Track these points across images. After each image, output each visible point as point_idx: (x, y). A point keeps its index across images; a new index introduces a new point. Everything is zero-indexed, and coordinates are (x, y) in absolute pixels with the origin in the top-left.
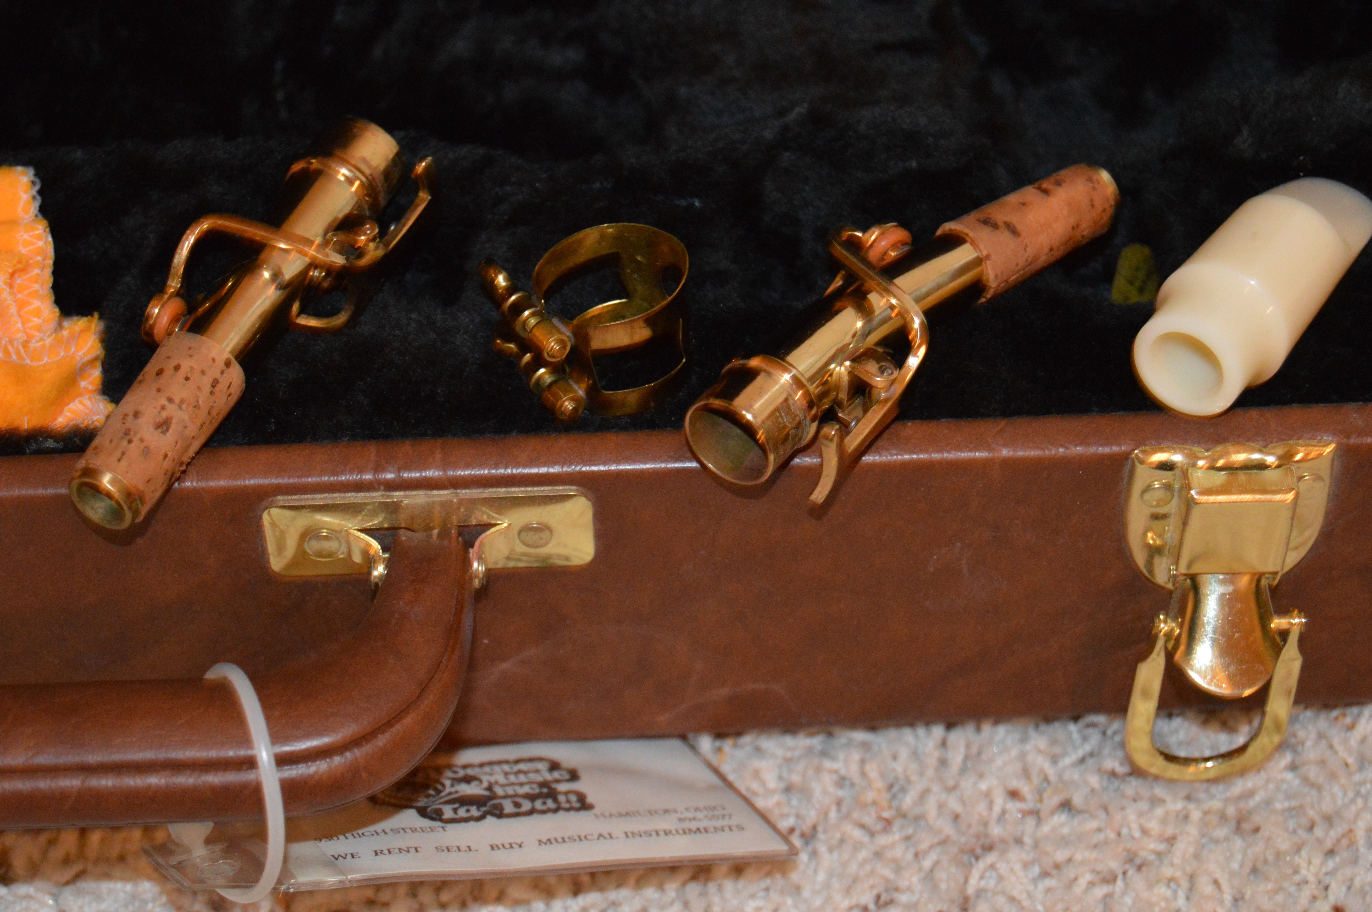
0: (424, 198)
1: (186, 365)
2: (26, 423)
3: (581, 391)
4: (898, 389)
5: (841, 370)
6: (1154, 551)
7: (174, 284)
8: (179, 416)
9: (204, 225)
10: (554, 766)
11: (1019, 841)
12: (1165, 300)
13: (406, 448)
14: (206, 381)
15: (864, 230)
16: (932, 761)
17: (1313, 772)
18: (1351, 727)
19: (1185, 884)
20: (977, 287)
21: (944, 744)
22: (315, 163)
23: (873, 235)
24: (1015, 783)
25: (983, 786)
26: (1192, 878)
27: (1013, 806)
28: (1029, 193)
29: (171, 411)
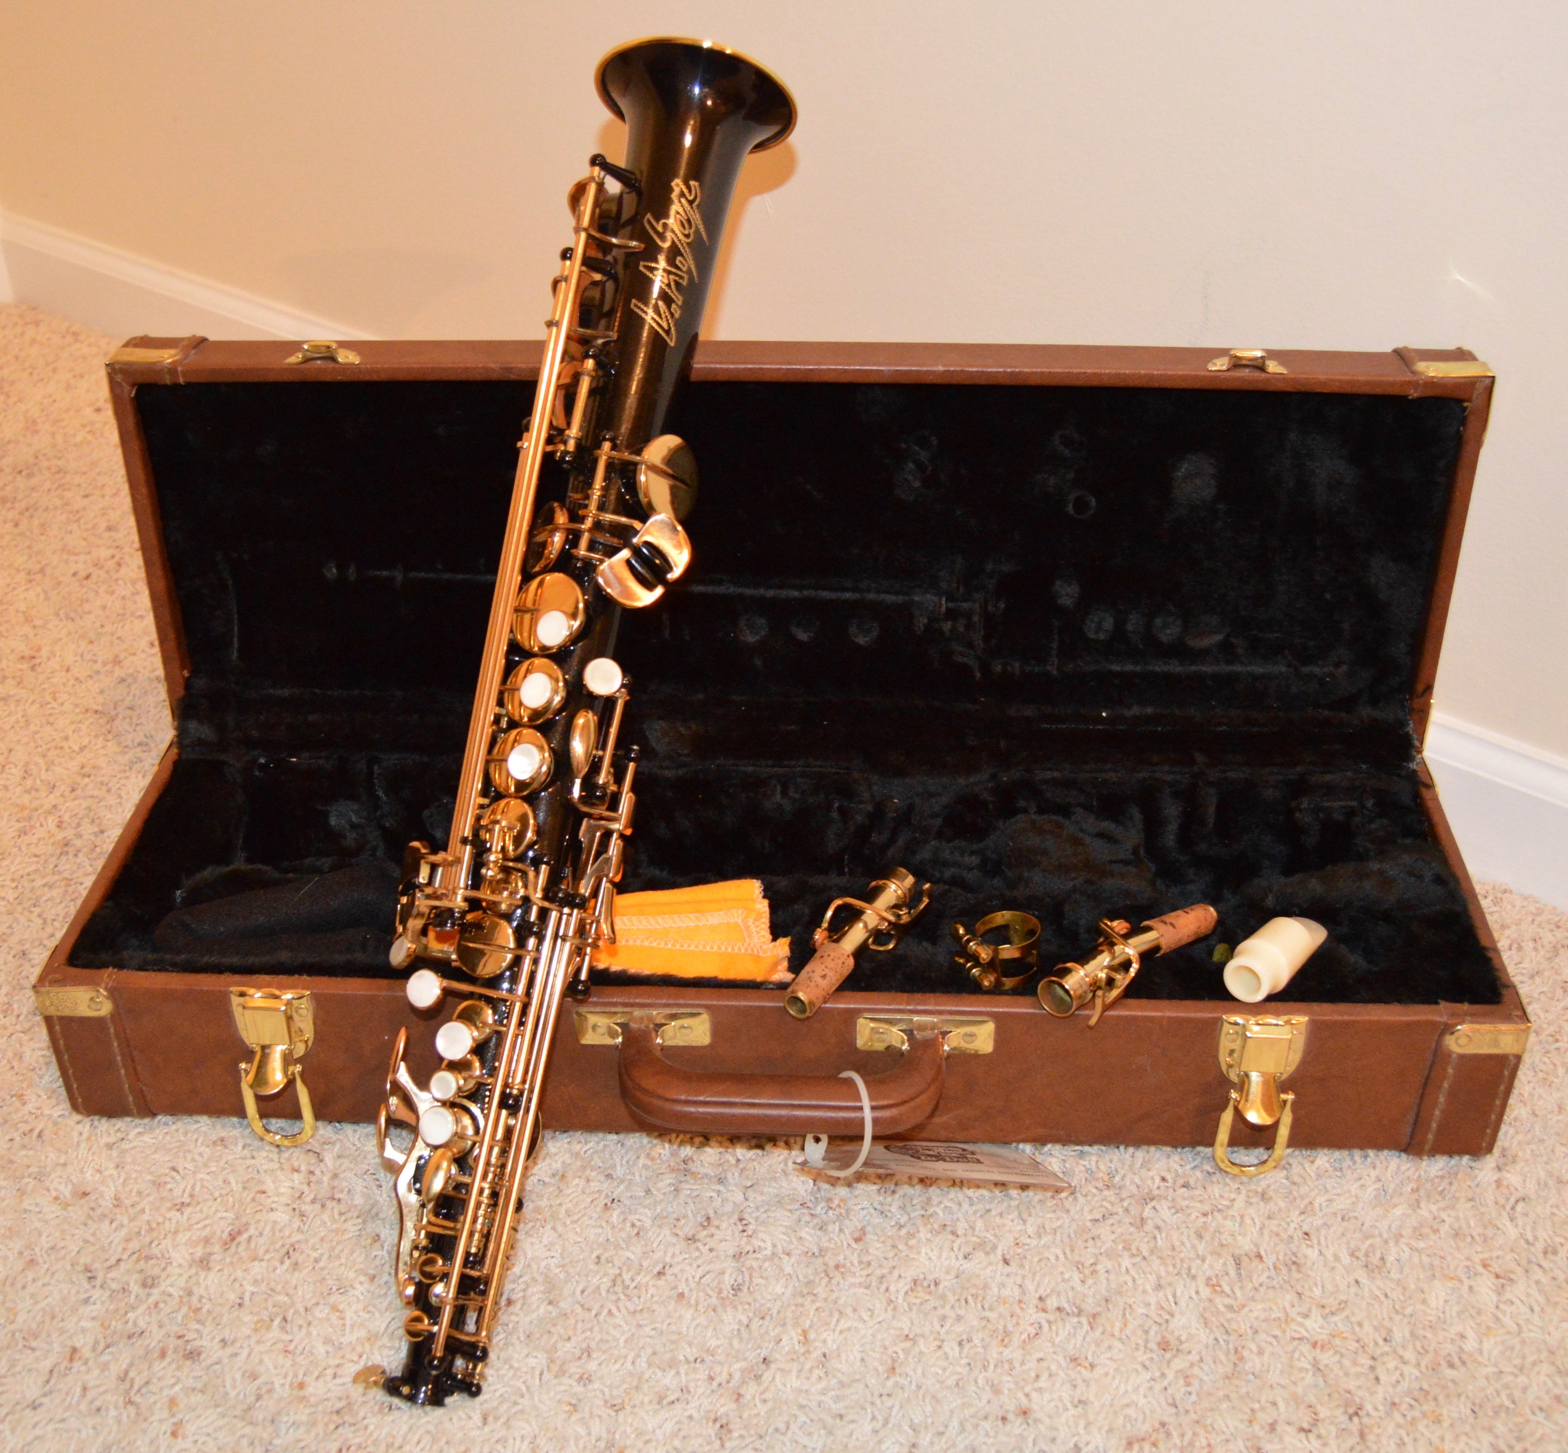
0: (926, 901)
1: (832, 955)
2: (759, 979)
3: (992, 979)
4: (1127, 982)
5: (1102, 975)
6: (1230, 1066)
7: (825, 925)
8: (830, 974)
9: (838, 902)
10: (964, 1150)
11: (1166, 1198)
12: (1240, 953)
13: (918, 996)
14: (840, 962)
15: (1111, 921)
16: (1128, 1163)
17: (1296, 1179)
18: (1312, 1162)
19: (1238, 1219)
20: (1157, 948)
21: (1133, 1156)
22: (881, 882)
23: (1115, 923)
24: (1164, 1174)
25: (1151, 1174)
26: (1242, 1217)
27: (1163, 1184)
28: (1180, 912)
29: (827, 971)
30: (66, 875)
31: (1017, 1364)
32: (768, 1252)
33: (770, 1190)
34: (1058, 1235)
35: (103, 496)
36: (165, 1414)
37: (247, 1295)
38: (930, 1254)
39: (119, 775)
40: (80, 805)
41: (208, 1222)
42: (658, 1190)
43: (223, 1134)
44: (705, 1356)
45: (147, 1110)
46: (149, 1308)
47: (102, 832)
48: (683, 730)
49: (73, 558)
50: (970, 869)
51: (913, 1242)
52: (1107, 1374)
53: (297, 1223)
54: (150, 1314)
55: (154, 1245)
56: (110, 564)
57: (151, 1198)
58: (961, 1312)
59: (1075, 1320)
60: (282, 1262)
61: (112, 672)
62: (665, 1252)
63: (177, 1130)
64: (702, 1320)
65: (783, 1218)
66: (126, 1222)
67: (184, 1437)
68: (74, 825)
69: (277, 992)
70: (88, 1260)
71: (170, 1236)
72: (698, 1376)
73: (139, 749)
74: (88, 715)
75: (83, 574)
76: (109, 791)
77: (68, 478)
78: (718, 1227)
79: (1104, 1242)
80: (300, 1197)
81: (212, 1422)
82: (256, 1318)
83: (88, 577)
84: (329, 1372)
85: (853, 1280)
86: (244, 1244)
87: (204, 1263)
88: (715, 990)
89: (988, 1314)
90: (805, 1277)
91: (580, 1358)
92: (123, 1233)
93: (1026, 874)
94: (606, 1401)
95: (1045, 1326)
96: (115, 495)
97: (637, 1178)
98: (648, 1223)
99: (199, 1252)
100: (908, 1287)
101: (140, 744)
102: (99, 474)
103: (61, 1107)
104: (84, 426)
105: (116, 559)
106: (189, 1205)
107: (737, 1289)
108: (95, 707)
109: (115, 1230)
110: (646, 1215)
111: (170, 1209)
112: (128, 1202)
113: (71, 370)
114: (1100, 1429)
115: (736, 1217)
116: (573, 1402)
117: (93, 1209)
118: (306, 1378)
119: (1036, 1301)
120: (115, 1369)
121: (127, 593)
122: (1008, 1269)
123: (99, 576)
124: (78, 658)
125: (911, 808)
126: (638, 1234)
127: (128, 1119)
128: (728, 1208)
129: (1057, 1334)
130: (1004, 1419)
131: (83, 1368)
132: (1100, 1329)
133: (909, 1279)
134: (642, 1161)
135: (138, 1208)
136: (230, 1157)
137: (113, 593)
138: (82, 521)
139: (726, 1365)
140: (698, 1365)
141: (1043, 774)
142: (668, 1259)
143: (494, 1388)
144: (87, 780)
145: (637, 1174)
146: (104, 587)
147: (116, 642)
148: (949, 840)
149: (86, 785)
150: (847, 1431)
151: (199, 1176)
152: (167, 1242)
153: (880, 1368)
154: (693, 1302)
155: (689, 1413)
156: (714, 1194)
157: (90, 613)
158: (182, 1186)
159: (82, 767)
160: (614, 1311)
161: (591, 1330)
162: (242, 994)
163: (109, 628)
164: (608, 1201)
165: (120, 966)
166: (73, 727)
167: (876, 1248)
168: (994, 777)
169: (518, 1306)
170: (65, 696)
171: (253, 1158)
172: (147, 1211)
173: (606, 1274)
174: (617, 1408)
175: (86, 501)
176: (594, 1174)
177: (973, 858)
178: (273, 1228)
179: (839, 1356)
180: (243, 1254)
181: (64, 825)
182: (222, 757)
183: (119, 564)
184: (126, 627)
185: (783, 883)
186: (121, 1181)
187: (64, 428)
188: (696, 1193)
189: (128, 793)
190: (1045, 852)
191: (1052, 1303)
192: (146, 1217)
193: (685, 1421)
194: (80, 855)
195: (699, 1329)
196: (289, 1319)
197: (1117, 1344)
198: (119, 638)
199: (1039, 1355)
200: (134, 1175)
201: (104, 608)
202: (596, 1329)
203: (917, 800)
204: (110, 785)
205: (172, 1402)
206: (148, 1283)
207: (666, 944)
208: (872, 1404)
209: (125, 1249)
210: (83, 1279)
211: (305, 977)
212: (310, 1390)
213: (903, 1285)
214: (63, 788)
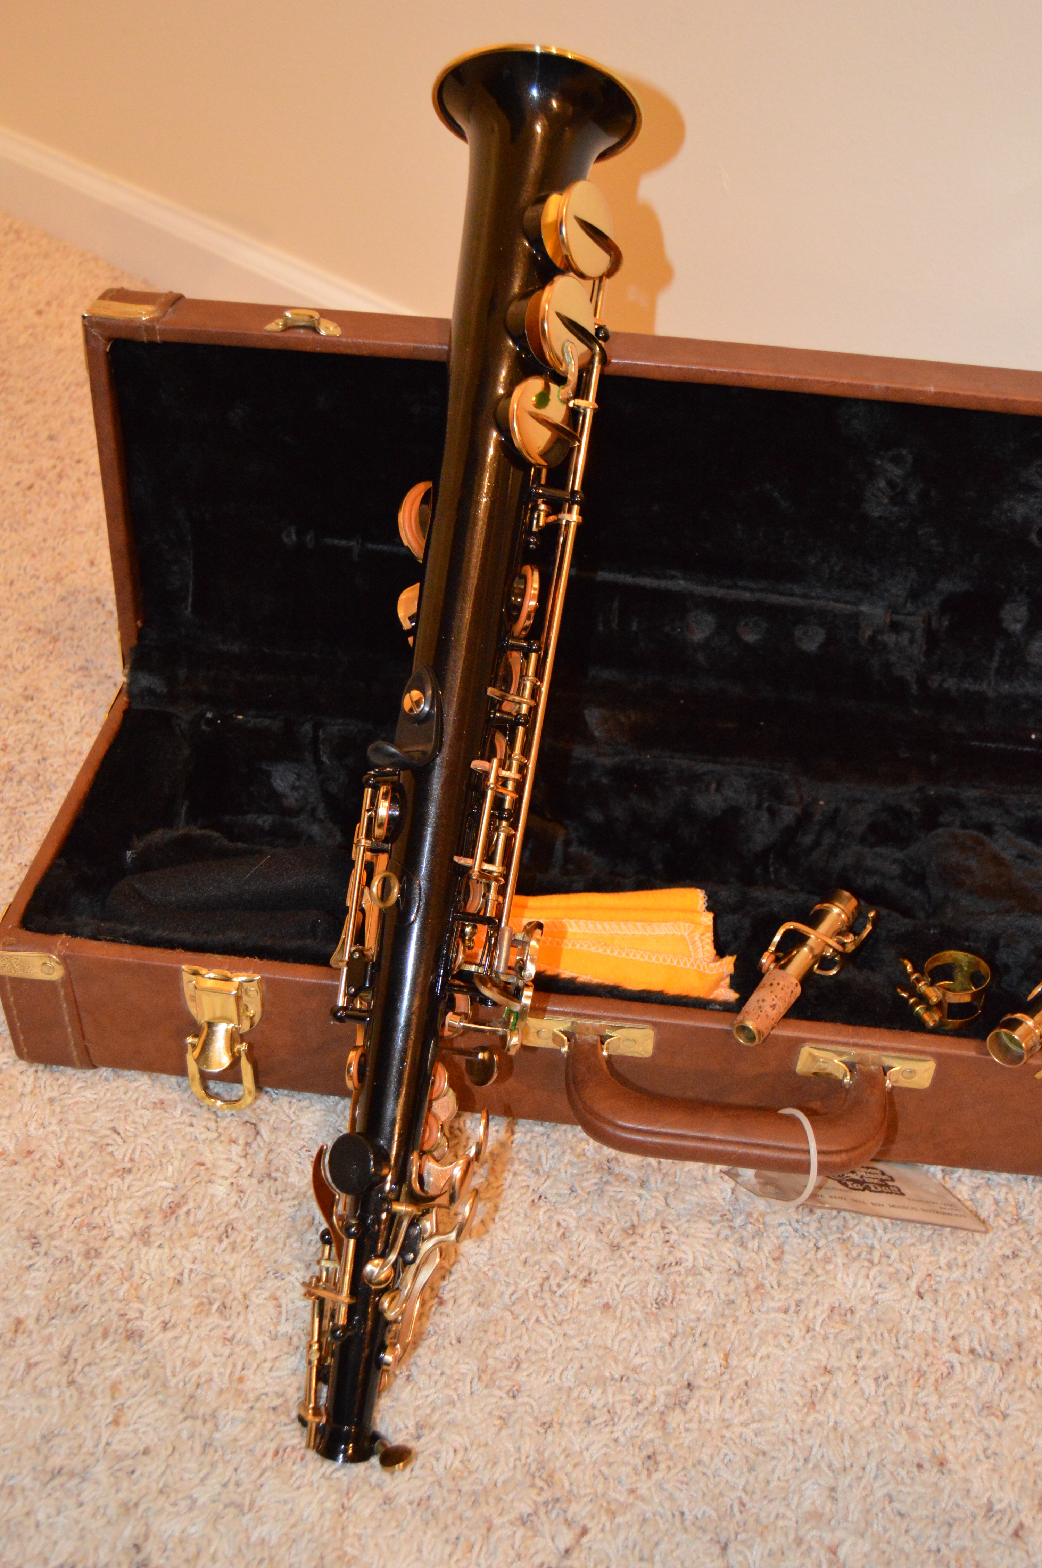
0: (869, 926)
3: (937, 1018)
7: (772, 948)
9: (786, 927)
14: (789, 991)
22: (824, 906)
29: (776, 1001)
30: (12, 803)
31: (932, 1408)
32: (690, 1264)
33: (692, 1198)
34: (969, 1268)
35: (45, 403)
36: (108, 1400)
37: (186, 1272)
38: (846, 1280)
39: (61, 701)
40: (23, 728)
41: (148, 1189)
42: (582, 1189)
43: (163, 1096)
44: (630, 1374)
45: (89, 1062)
46: (91, 1280)
47: (44, 759)
48: (623, 719)
49: (16, 466)
50: (892, 879)
51: (830, 1267)
52: (1018, 1427)
53: (234, 1198)
54: (92, 1286)
55: (96, 1213)
56: (52, 475)
57: (92, 1162)
58: (877, 1347)
59: (988, 1364)
60: (220, 1241)
61: (54, 590)
62: (592, 1258)
63: (118, 1087)
64: (627, 1334)
65: (701, 1229)
66: (69, 1185)
67: (127, 1425)
68: (18, 750)
69: (229, 975)
70: (33, 1227)
71: (111, 1203)
72: (625, 1397)
73: (81, 673)
74: (31, 633)
75: (26, 484)
76: (51, 716)
77: (11, 382)
78: (642, 1236)
79: (1013, 1281)
80: (238, 1171)
81: (153, 1412)
82: (196, 1302)
83: (31, 487)
84: (267, 1365)
85: (772, 1304)
86: (182, 1217)
87: (144, 1236)
88: (662, 1007)
89: (902, 1352)
90: (727, 1295)
91: (510, 1368)
92: (67, 1196)
93: (952, 894)
94: (536, 1419)
95: (958, 1368)
96: (57, 402)
97: (563, 1174)
98: (573, 1224)
99: (140, 1223)
100: (825, 1315)
101: (81, 668)
102: (41, 380)
103: (5, 1054)
104: (26, 328)
105: (58, 470)
106: (130, 1171)
107: (660, 1303)
108: (38, 625)
109: (59, 1192)
110: (572, 1216)
111: (112, 1175)
112: (70, 1164)
113: (13, 270)
114: (1013, 1484)
115: (658, 1224)
116: (504, 1415)
117: (37, 1169)
118: (245, 1372)
119: (949, 1341)
120: (57, 1346)
121: (68, 507)
122: (921, 1303)
123: (41, 488)
124: (22, 572)
125: (837, 811)
126: (564, 1234)
127: (70, 1071)
128: (652, 1214)
129: (969, 1377)
130: (920, 1466)
131: (28, 1341)
132: (1013, 1377)
133: (826, 1305)
134: (567, 1157)
135: (81, 1169)
136: (170, 1122)
137: (54, 506)
138: (26, 427)
139: (652, 1387)
140: (623, 1383)
141: (970, 793)
142: (593, 1265)
143: (426, 1393)
144: (30, 704)
145: (563, 1171)
146: (45, 499)
147: (58, 557)
148: (872, 846)
149: (30, 708)
150: (769, 1467)
151: (139, 1140)
152: (109, 1210)
153: (801, 1403)
154: (618, 1314)
155: (615, 1435)
156: (636, 1198)
157: (32, 525)
158: (123, 1150)
159: (26, 689)
160: (542, 1318)
161: (520, 1337)
162: (196, 973)
163: (50, 542)
164: (536, 1196)
165: (73, 933)
166: (16, 645)
167: (794, 1268)
168: (921, 789)
169: (450, 1304)
170: (10, 612)
171: (191, 1125)
172: (90, 1175)
173: (533, 1278)
174: (547, 1426)
175: (28, 408)
176: (522, 1167)
177: (894, 867)
178: (211, 1201)
179: (759, 1384)
180: (183, 1230)
181: (8, 749)
182: (171, 709)
183: (60, 476)
184: (68, 543)
185: (725, 894)
186: (64, 1139)
187: (8, 328)
188: (620, 1196)
189: (69, 721)
190: (968, 871)
191: (964, 1343)
192: (88, 1181)
193: (612, 1444)
194: (24, 783)
195: (625, 1344)
196: (228, 1306)
197: (1029, 1394)
198: (60, 554)
199: (953, 1400)
200: (77, 1134)
201: (45, 520)
202: (526, 1337)
203: (844, 806)
204: (53, 710)
205: (114, 1388)
206: (92, 1254)
207: (612, 951)
208: (794, 1441)
209: (68, 1215)
210: (27, 1244)
211: (257, 960)
212: (248, 1385)
213: (820, 1313)
214: (7, 709)
